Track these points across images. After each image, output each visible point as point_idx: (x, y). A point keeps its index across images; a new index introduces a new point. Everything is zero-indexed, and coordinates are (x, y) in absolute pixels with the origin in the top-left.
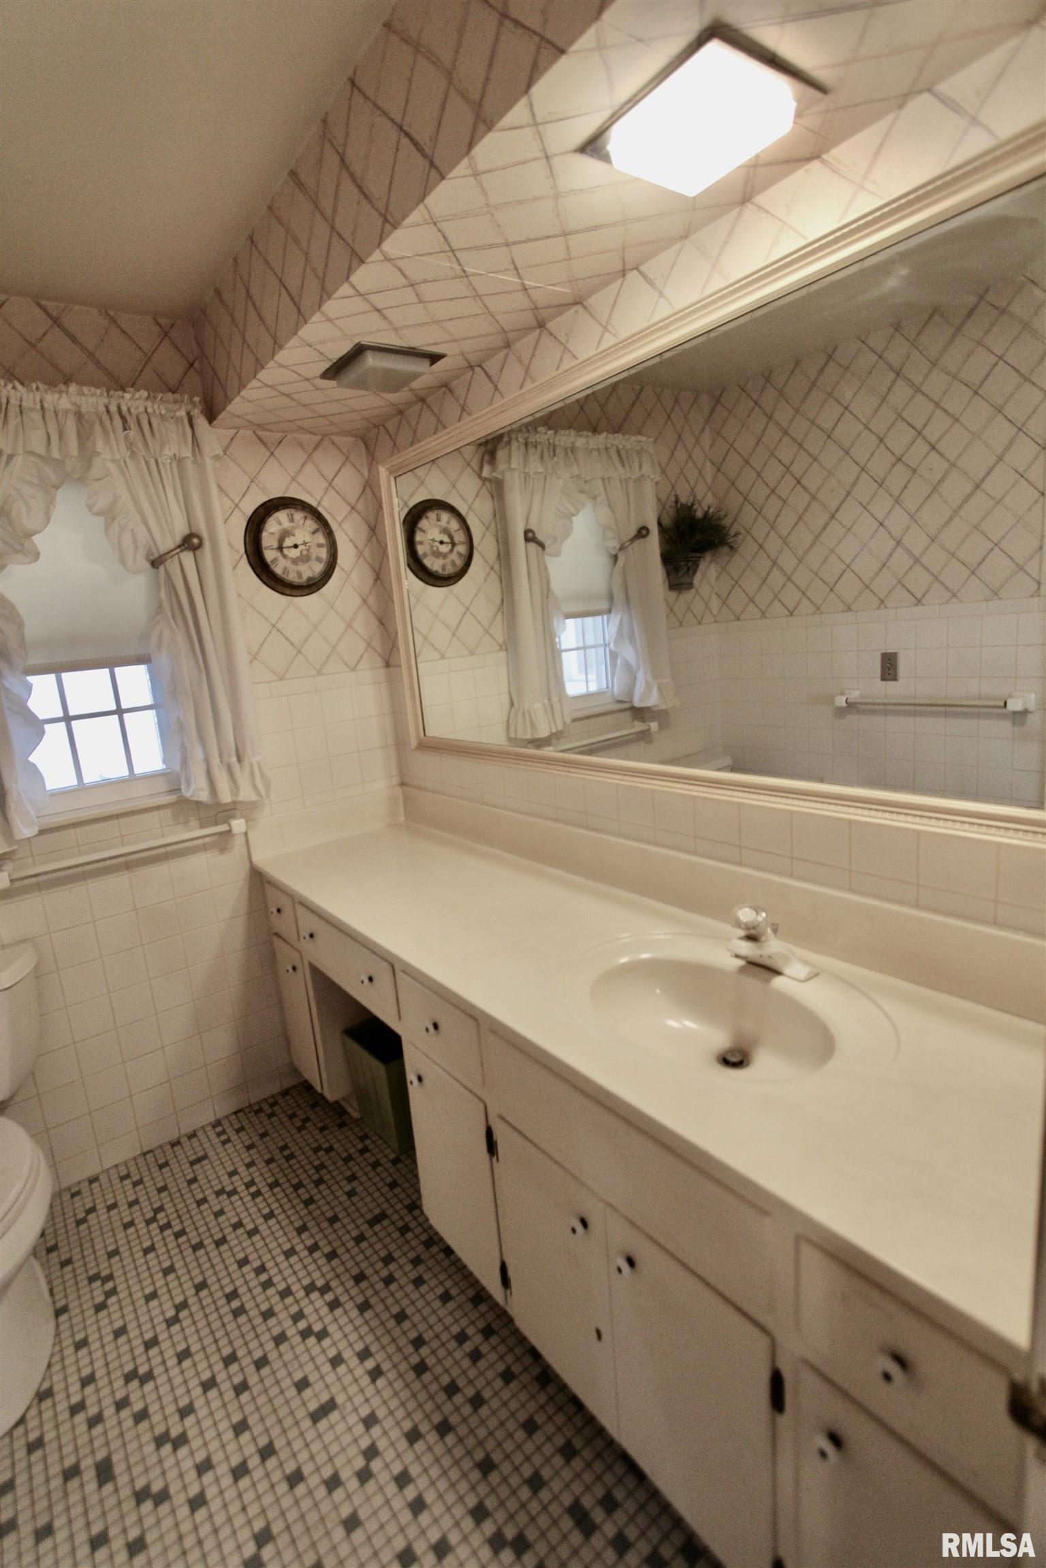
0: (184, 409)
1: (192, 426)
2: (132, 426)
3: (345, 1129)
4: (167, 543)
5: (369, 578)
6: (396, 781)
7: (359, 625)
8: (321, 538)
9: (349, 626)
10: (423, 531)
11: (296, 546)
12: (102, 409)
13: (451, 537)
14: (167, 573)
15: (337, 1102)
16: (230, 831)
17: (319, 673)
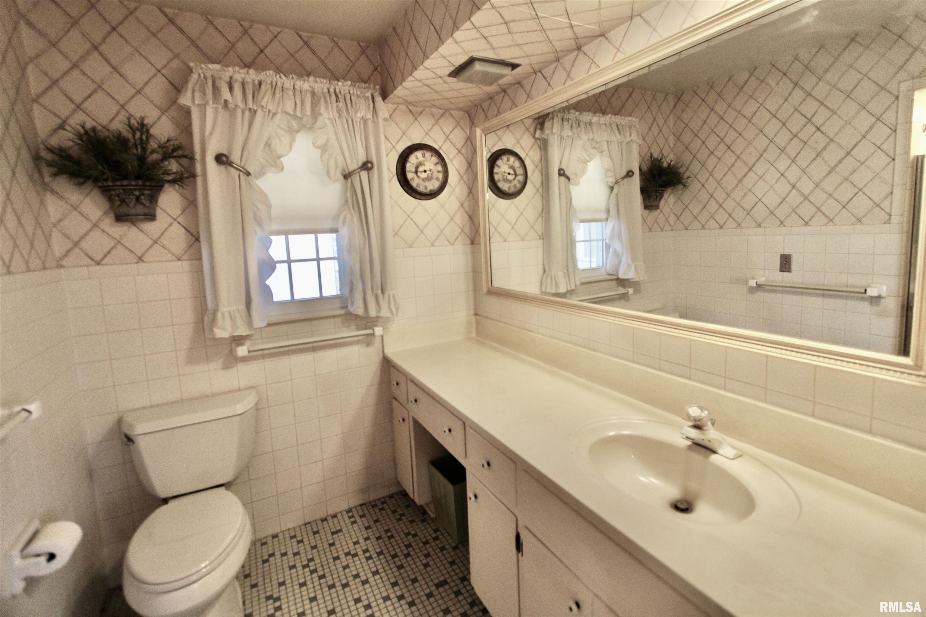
0: (370, 92)
1: (373, 102)
2: (341, 100)
3: (425, 523)
4: (353, 166)
5: (466, 191)
6: (472, 312)
7: (457, 218)
8: (440, 168)
9: (452, 219)
10: (499, 167)
11: (425, 171)
12: (326, 90)
13: (515, 171)
14: (352, 183)
15: (422, 506)
16: (373, 334)
17: (433, 245)
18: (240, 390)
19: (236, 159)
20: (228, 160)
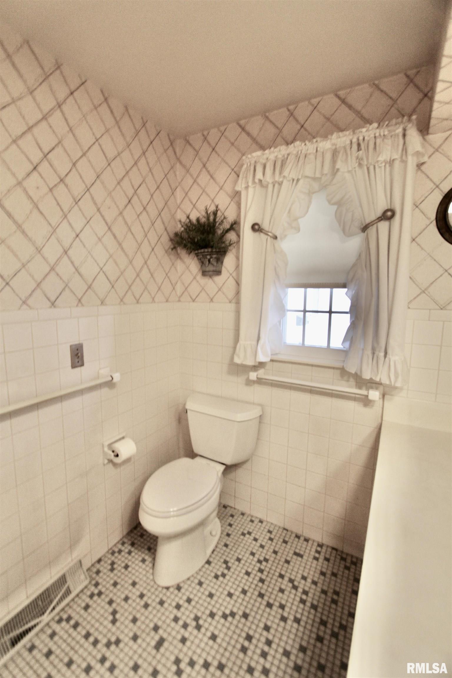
0: (402, 127)
1: (404, 137)
2: (363, 148)
4: (371, 217)
12: (348, 142)
14: (368, 236)
18: (254, 404)
19: (265, 226)
20: (259, 227)
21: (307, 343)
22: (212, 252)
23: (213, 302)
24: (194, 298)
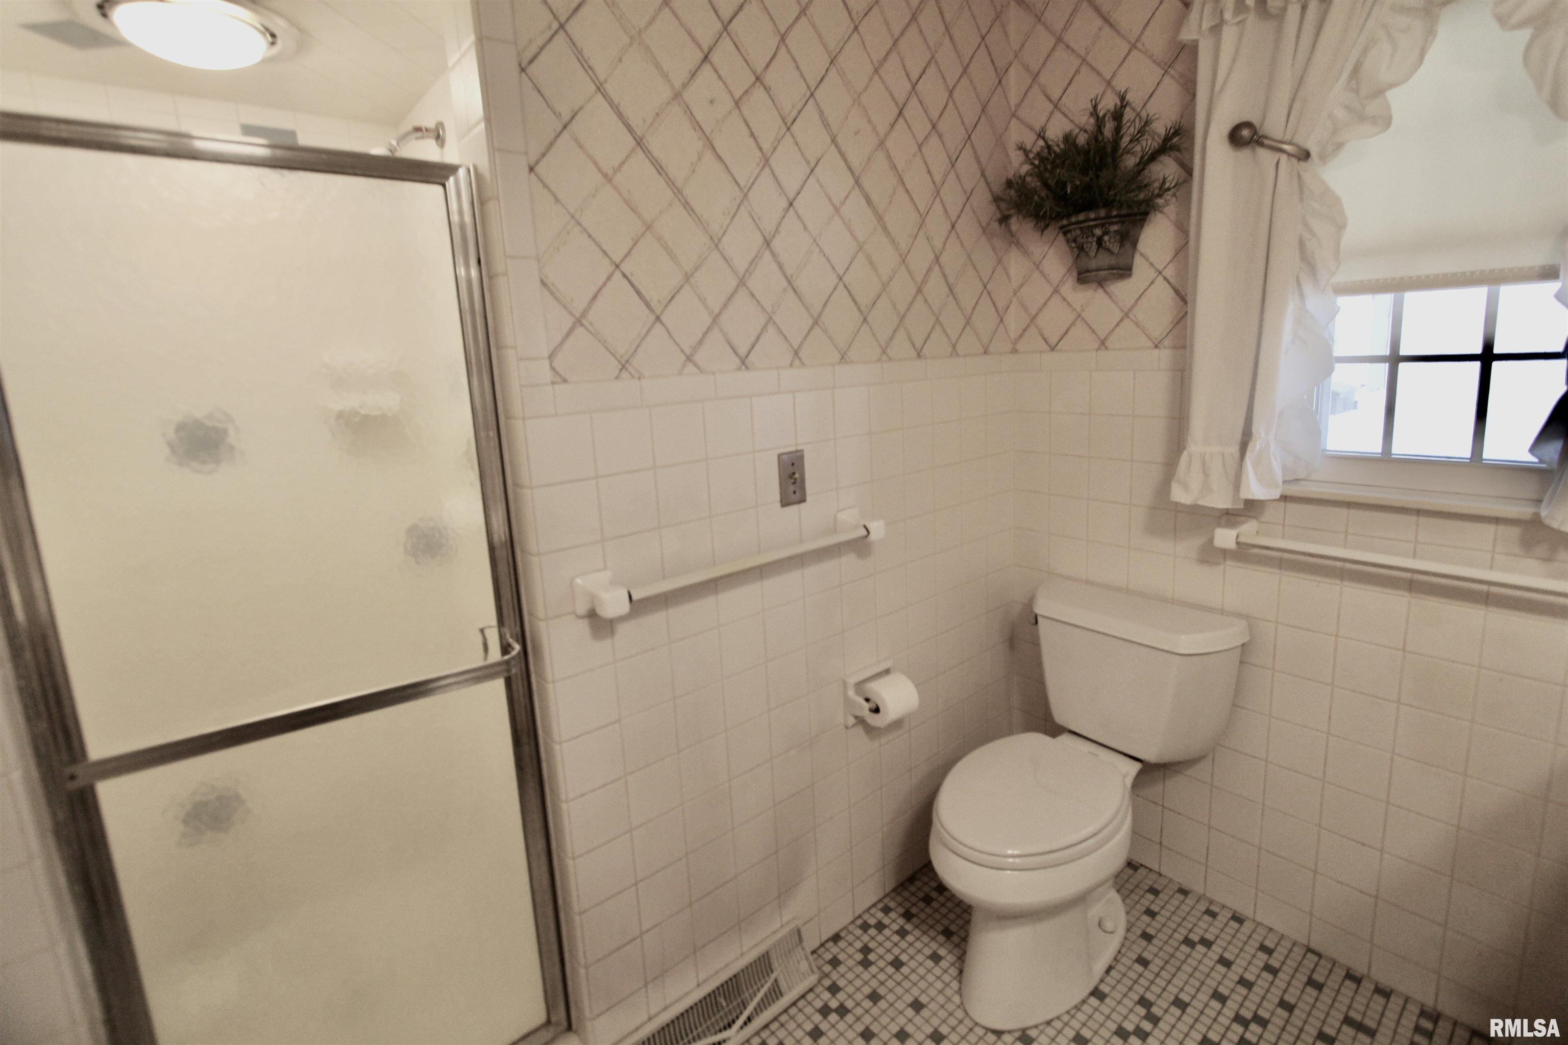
18: (1222, 612)
19: (1274, 127)
20: (1255, 133)
21: (1399, 448)
22: (1108, 217)
23: (1106, 348)
24: (1053, 340)
